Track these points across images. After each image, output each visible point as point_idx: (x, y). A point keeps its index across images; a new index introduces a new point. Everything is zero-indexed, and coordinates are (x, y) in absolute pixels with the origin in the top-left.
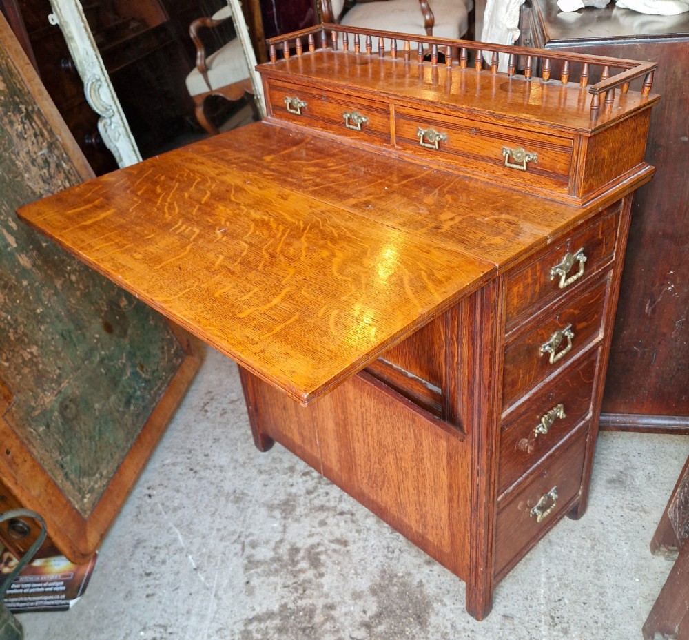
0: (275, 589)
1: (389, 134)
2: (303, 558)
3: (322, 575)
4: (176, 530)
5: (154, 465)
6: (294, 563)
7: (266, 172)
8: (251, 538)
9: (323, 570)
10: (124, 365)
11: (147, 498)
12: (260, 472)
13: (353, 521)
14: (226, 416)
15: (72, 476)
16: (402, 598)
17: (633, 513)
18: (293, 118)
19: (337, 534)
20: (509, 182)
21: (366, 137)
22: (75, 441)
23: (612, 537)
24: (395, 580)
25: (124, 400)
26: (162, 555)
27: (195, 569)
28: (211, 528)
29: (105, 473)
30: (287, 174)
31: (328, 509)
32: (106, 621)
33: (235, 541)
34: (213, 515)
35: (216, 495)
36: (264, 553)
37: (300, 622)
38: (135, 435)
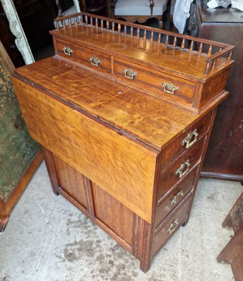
0: (78, 233)
1: (111, 69)
3: (96, 229)
4: (42, 208)
6: (86, 223)
8: (70, 212)
10: (23, 141)
17: (216, 211)
20: (165, 98)
21: (100, 69)
25: (22, 155)
27: (48, 223)
28: (55, 207)
33: (64, 213)
34: (56, 202)
36: (75, 218)
37: (87, 247)
38: (27, 169)
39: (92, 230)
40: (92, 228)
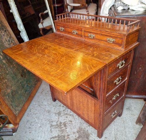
0: (57, 131)
1: (82, 35)
2: (63, 125)
3: (67, 128)
4: (36, 119)
5: (31, 104)
6: (61, 126)
7: (56, 43)
8: (52, 120)
9: (67, 127)
10: (25, 83)
11: (30, 111)
12: (54, 106)
13: (73, 117)
14: (46, 94)
15: (14, 107)
16: (83, 133)
17: (132, 116)
18: (62, 32)
19: (70, 120)
20: (108, 45)
21: (77, 36)
22: (14, 100)
23: (128, 121)
24: (82, 129)
25: (25, 91)
26: (33, 124)
27: (40, 127)
28: (43, 118)
29: (21, 106)
30: (60, 43)
31: (68, 114)
32: (21, 138)
33: (48, 121)
34: (44, 115)
35: (44, 111)
36: (54, 123)
37: (62, 138)
38: (27, 98)
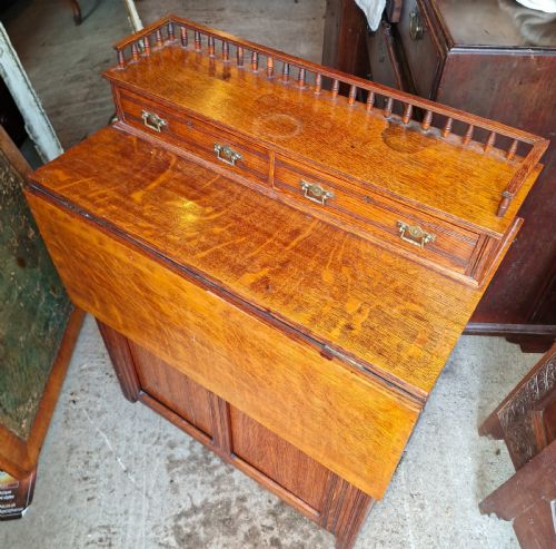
0: (196, 486)
4: (102, 434)
6: (208, 461)
8: (169, 439)
10: (39, 292)
11: (72, 404)
15: (10, 410)
22: (7, 377)
25: (43, 325)
26: (95, 460)
27: (126, 472)
28: (133, 432)
29: (35, 395)
32: (56, 526)
33: (155, 443)
34: (132, 418)
36: (182, 452)
37: (219, 515)
38: (56, 352)
39: (223, 475)
40: (222, 470)
